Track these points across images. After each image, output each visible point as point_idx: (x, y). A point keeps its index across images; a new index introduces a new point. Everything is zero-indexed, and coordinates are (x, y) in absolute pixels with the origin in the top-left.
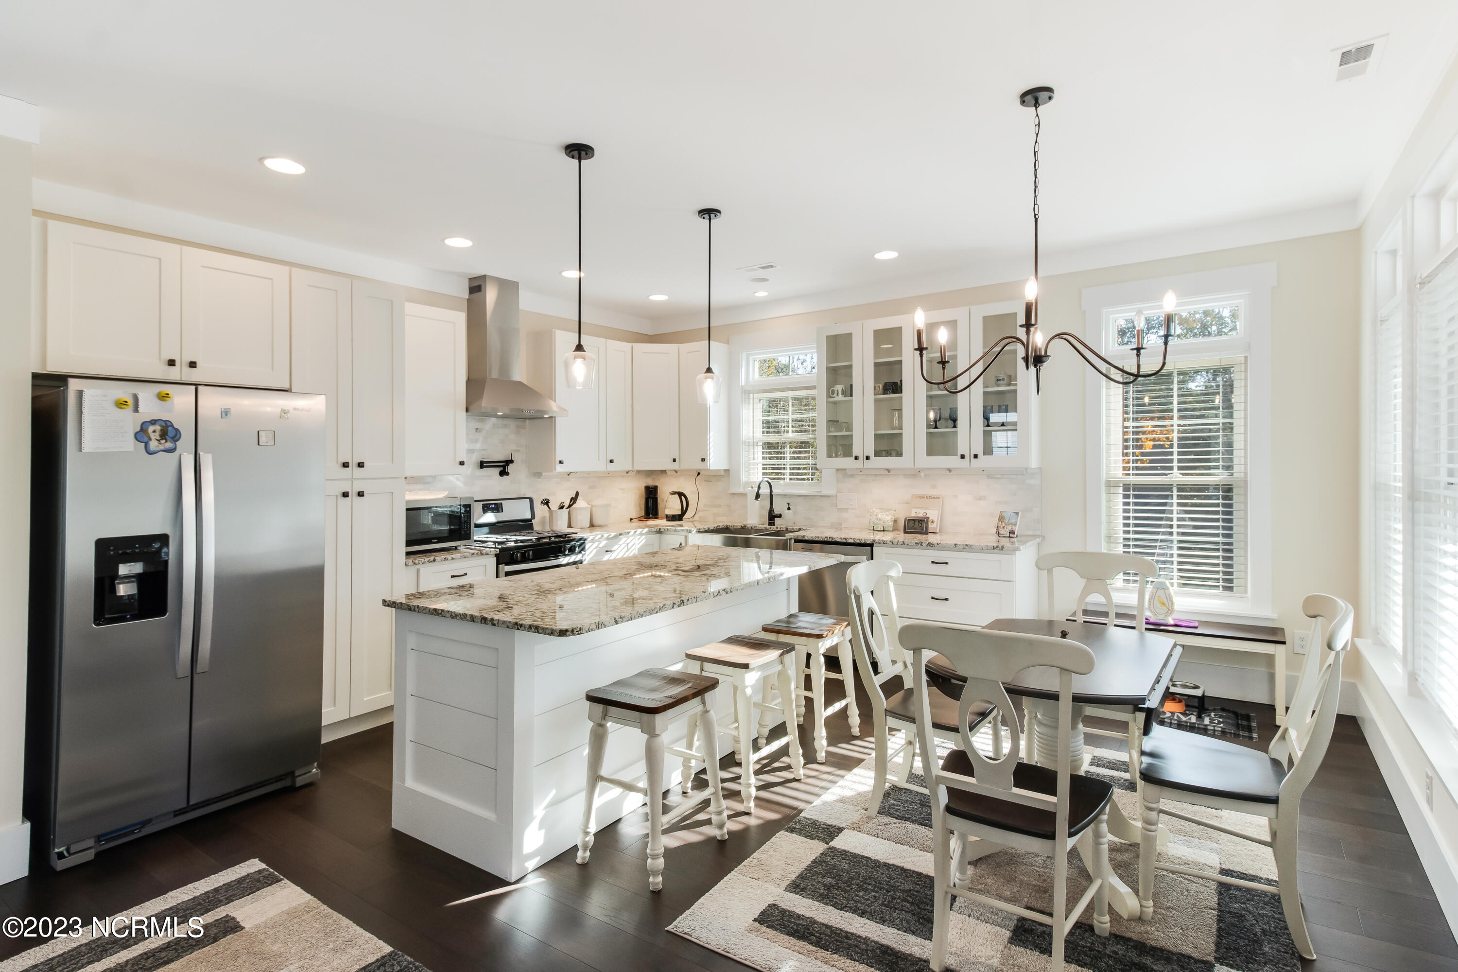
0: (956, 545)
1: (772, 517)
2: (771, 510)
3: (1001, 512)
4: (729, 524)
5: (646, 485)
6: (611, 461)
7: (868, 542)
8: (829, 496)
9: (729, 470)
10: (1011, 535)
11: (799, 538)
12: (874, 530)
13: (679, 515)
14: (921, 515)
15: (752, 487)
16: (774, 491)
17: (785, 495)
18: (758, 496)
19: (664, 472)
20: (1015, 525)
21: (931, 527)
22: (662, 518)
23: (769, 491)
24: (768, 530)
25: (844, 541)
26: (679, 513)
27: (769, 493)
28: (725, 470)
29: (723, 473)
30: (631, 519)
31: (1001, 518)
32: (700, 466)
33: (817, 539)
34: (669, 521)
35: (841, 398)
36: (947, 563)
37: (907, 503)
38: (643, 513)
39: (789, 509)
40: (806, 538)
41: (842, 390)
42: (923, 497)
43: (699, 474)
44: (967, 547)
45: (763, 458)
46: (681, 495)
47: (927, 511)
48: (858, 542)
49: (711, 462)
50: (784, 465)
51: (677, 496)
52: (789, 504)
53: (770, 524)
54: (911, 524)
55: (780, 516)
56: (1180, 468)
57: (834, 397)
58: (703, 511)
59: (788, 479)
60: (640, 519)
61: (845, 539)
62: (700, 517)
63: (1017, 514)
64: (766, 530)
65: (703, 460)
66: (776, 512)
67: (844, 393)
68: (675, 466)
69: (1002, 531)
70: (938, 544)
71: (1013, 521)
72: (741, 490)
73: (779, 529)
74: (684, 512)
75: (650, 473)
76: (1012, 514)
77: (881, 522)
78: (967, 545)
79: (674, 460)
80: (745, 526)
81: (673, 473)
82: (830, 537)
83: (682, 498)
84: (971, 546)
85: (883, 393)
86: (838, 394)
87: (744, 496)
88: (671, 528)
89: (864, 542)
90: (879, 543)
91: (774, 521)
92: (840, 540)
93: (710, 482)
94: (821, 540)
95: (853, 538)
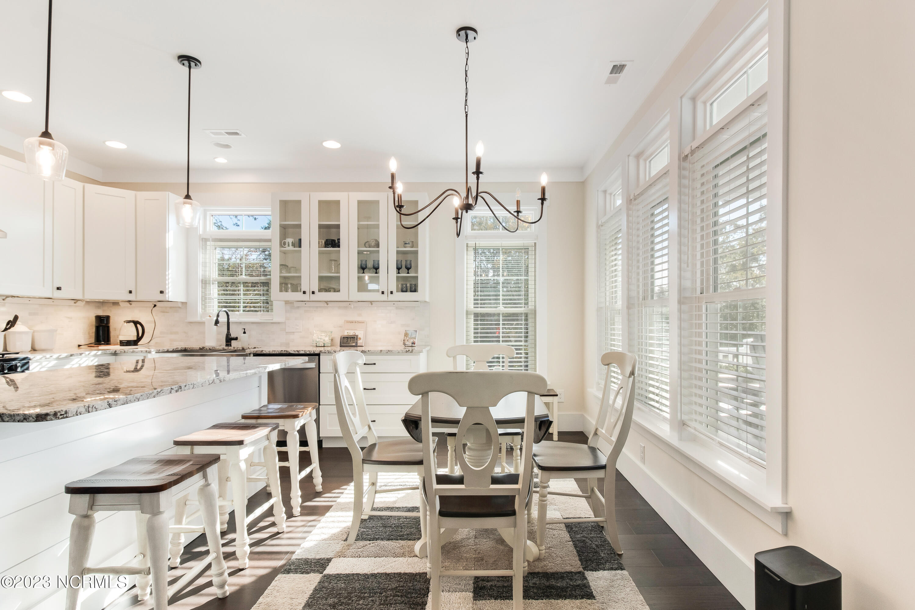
0: (381, 351)
1: (229, 340)
2: (228, 334)
3: (405, 331)
4: (186, 347)
5: (96, 315)
6: (59, 289)
7: (316, 352)
8: (279, 323)
9: (186, 303)
10: (413, 345)
11: (258, 353)
12: (316, 346)
13: (134, 341)
14: (351, 334)
15: (210, 316)
16: (231, 320)
17: (241, 323)
18: (217, 322)
19: (116, 303)
20: (415, 338)
21: (360, 342)
22: (115, 344)
23: (227, 320)
24: (226, 350)
25: (297, 353)
26: (135, 339)
27: (227, 321)
28: (182, 303)
29: (180, 305)
30: (79, 346)
31: (406, 335)
32: (161, 297)
33: (273, 352)
34: (124, 346)
35: (291, 248)
36: (375, 364)
37: (340, 327)
38: (93, 340)
39: (245, 333)
40: (264, 352)
41: (292, 242)
42: (353, 322)
43: (155, 306)
44: (389, 352)
45: (219, 295)
46: (136, 323)
47: (355, 331)
48: (308, 352)
49: (170, 295)
50: (238, 300)
51: (132, 324)
52: (244, 329)
53: (227, 345)
54: (345, 340)
55: (236, 339)
56: (503, 304)
57: (285, 247)
58: (160, 337)
59: (242, 311)
60: (90, 345)
61: (298, 351)
62: (156, 343)
63: (416, 331)
64: (224, 349)
65: (162, 292)
66: (233, 335)
67: (294, 245)
68: (131, 297)
69: (407, 343)
70: (369, 351)
71: (414, 336)
72: (198, 319)
73: (236, 349)
74: (139, 339)
75: (102, 303)
76: (413, 331)
77: (322, 340)
78: (389, 351)
79: (130, 292)
80: (203, 348)
81: (128, 304)
82: (285, 351)
83: (138, 325)
84: (391, 351)
85: (328, 246)
86: (289, 246)
87: (203, 323)
88: (126, 352)
89: (313, 352)
90: (325, 353)
91: (231, 342)
92: (293, 352)
93: (167, 312)
94: (278, 353)
95: (304, 350)
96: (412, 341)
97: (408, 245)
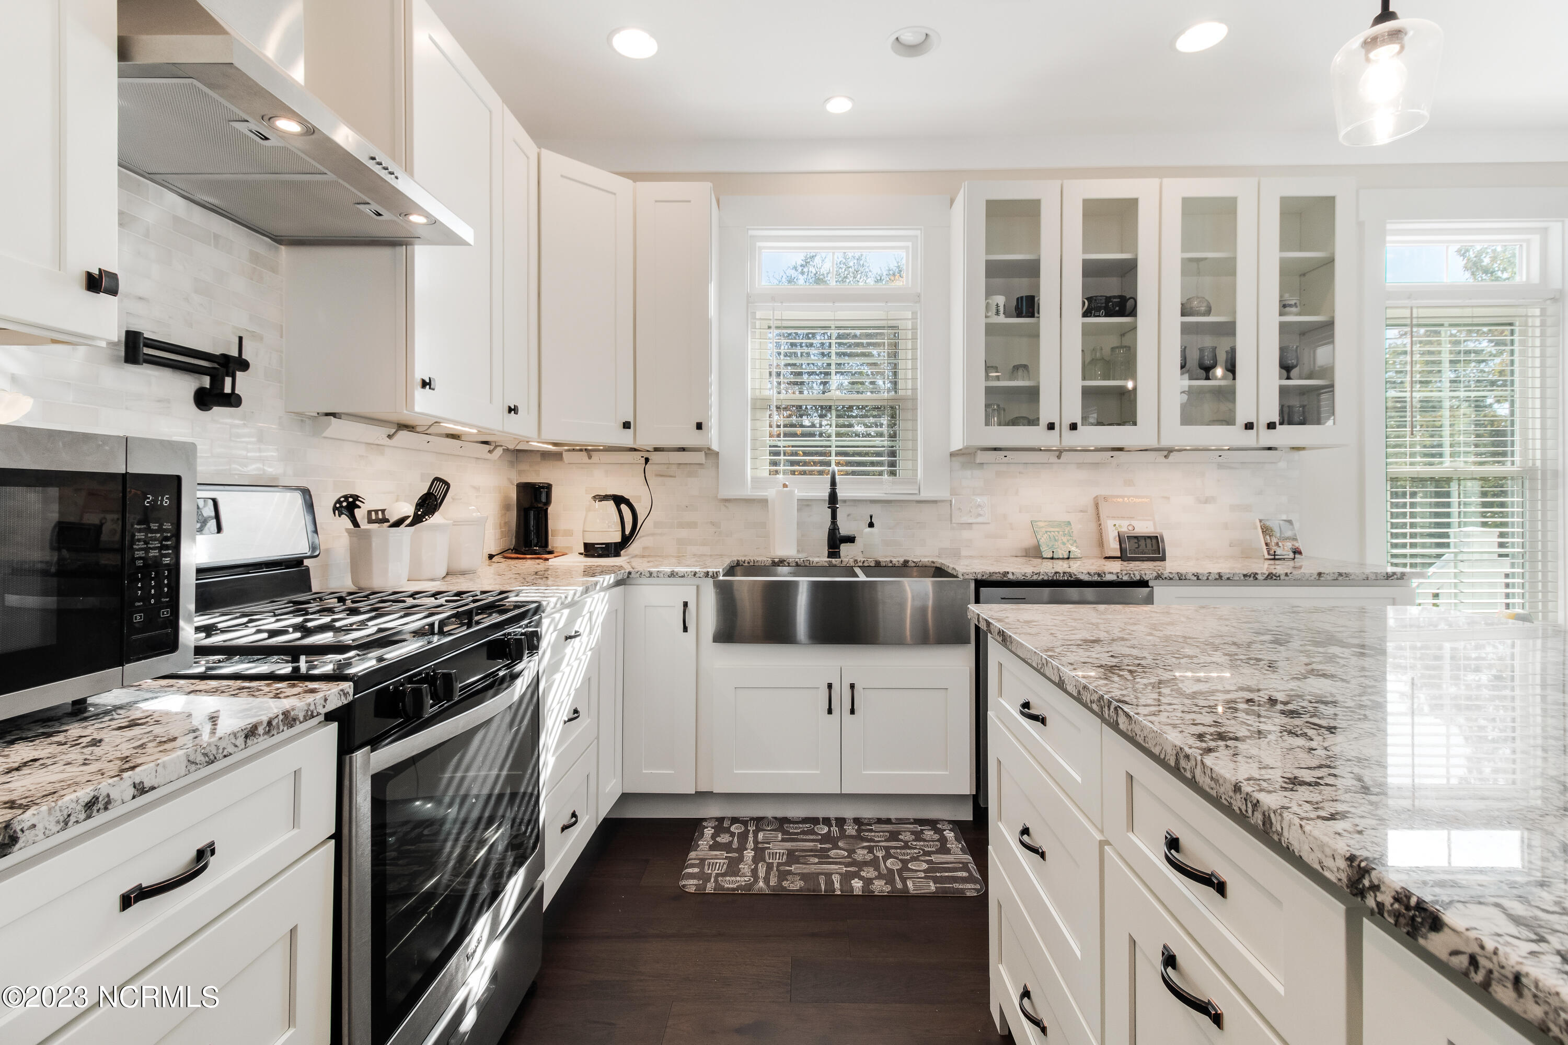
0: (1320, 574)
1: (836, 541)
2: (833, 529)
3: (1261, 521)
5: (522, 482)
6: (513, 410)
8: (935, 502)
9: (717, 454)
10: (1296, 556)
13: (615, 544)
17: (862, 502)
20: (1294, 540)
22: (563, 553)
25: (1096, 578)
30: (491, 557)
31: (1266, 531)
32: (691, 438)
33: (1035, 578)
34: (593, 556)
39: (871, 525)
40: (1010, 576)
44: (1340, 578)
46: (619, 500)
47: (1134, 523)
48: (1126, 578)
49: (712, 432)
51: (611, 504)
52: (871, 517)
53: (831, 555)
54: (1133, 544)
55: (851, 540)
58: (653, 534)
60: (504, 554)
61: (1099, 575)
62: (645, 548)
63: (1291, 520)
65: (699, 426)
66: (844, 531)
69: (1276, 551)
70: (1286, 574)
71: (1288, 534)
72: (748, 491)
74: (626, 540)
76: (1282, 522)
78: (1340, 574)
79: (627, 426)
81: (583, 456)
82: (1064, 573)
83: (624, 507)
84: (1347, 575)
85: (1097, 314)
86: (997, 313)
87: (764, 502)
88: (655, 575)
89: (1138, 578)
90: (1171, 579)
91: (839, 548)
92: (1086, 578)
93: (671, 476)
94: (1046, 578)
95: (1115, 571)
96: (1289, 545)
97: (1294, 309)
